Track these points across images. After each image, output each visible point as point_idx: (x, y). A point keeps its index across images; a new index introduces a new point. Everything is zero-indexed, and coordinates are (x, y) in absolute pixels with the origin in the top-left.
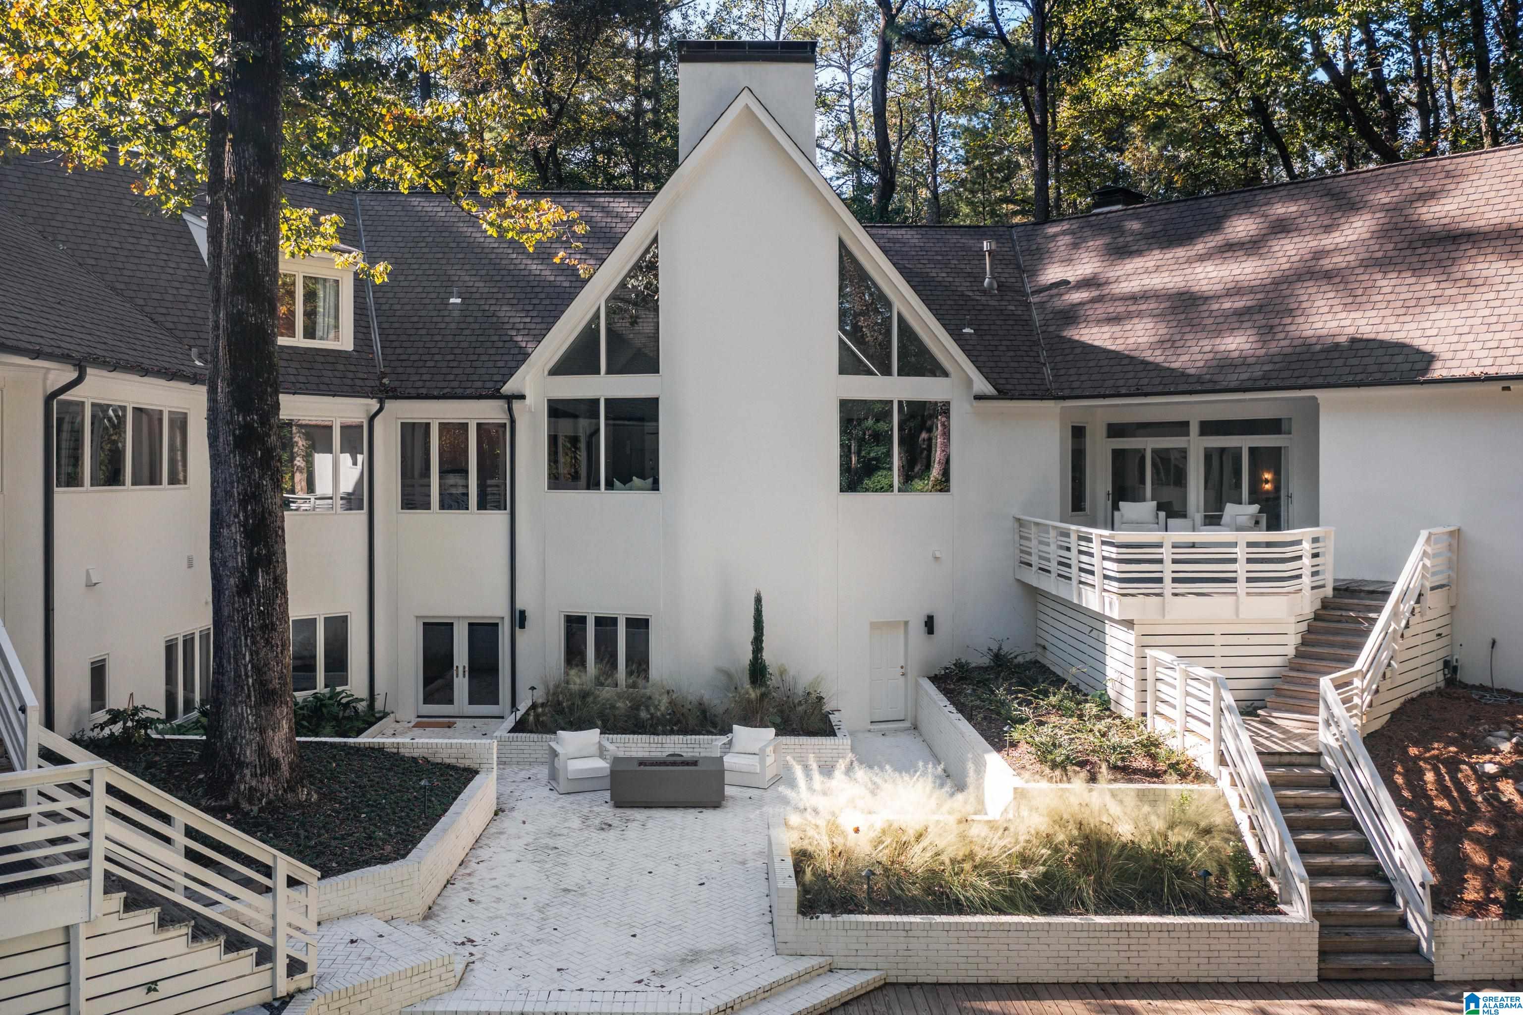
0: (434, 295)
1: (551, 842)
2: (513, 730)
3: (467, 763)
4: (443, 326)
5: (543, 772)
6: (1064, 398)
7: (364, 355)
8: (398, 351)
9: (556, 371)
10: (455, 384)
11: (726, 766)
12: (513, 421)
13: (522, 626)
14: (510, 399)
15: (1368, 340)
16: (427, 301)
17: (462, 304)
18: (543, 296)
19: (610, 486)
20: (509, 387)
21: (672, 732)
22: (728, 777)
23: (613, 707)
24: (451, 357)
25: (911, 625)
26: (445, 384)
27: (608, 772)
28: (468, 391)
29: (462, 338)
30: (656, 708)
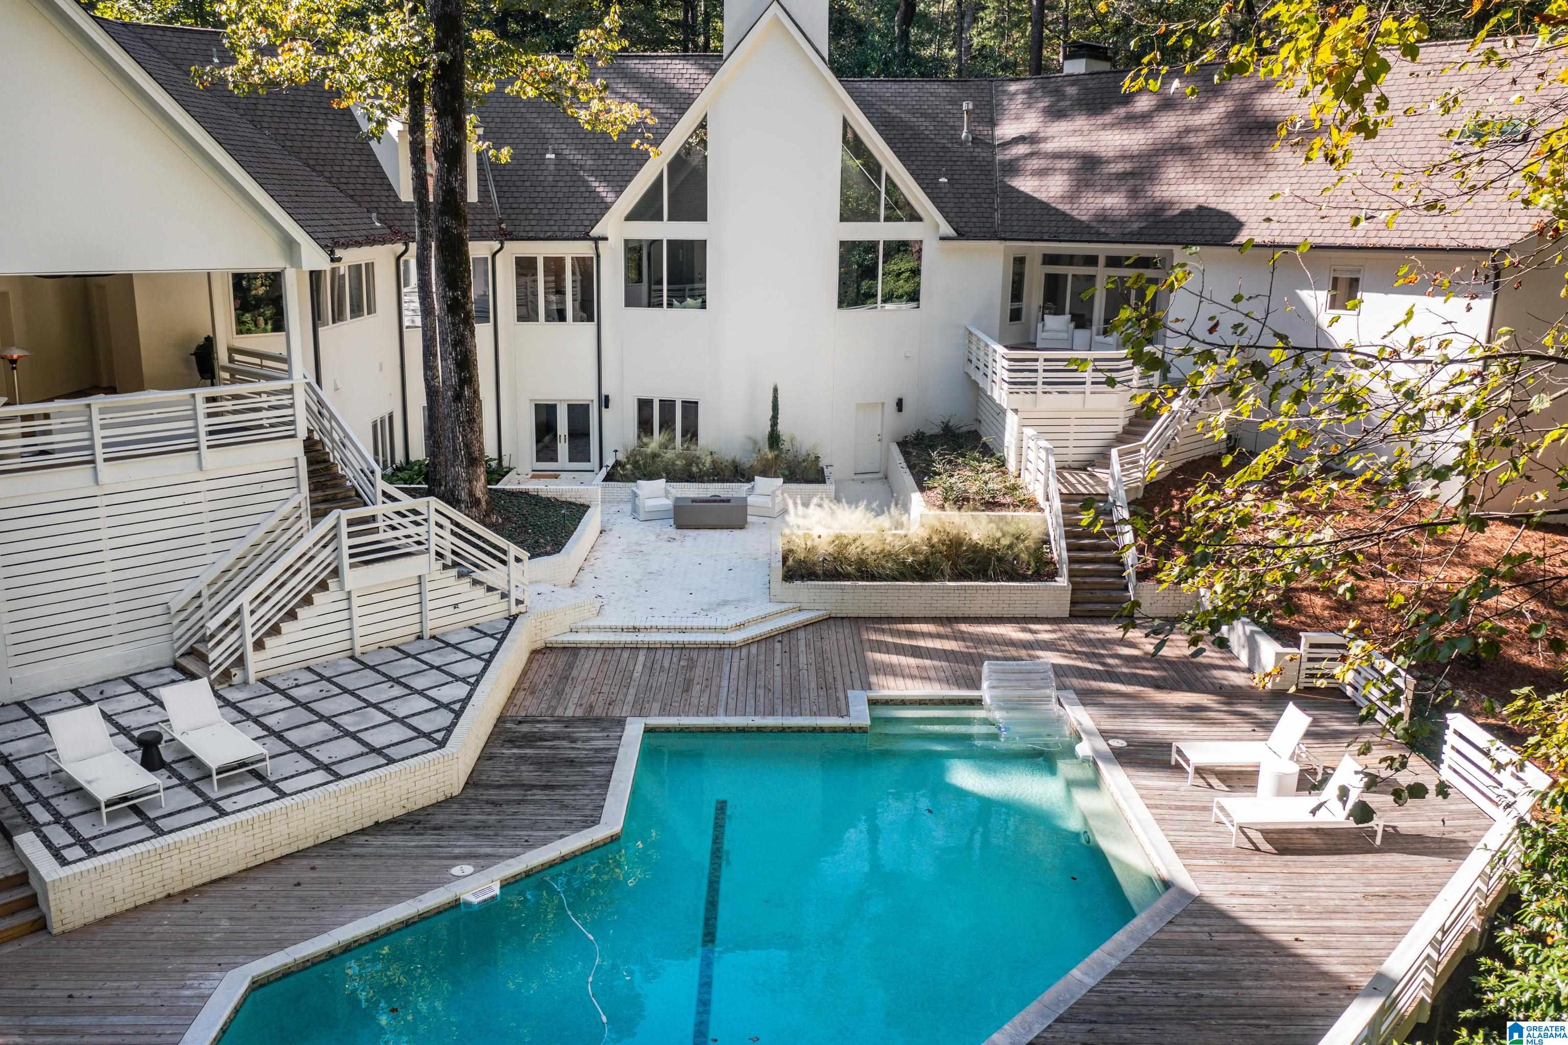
0: (534, 152)
1: (638, 548)
2: (605, 480)
3: (582, 501)
4: (541, 178)
5: (628, 508)
6: (1005, 239)
7: (486, 205)
8: (511, 200)
9: (630, 217)
10: (555, 228)
11: (749, 502)
12: (598, 256)
13: (607, 406)
14: (596, 240)
15: (1211, 209)
16: (529, 157)
17: (556, 158)
18: (617, 152)
19: (670, 305)
20: (594, 233)
21: (714, 481)
22: (750, 510)
23: (674, 464)
24: (551, 206)
25: (886, 406)
26: (548, 228)
27: (671, 507)
28: (566, 235)
29: (558, 189)
30: (703, 464)
